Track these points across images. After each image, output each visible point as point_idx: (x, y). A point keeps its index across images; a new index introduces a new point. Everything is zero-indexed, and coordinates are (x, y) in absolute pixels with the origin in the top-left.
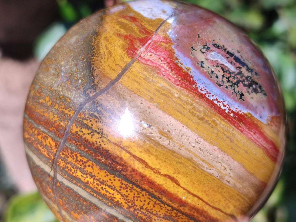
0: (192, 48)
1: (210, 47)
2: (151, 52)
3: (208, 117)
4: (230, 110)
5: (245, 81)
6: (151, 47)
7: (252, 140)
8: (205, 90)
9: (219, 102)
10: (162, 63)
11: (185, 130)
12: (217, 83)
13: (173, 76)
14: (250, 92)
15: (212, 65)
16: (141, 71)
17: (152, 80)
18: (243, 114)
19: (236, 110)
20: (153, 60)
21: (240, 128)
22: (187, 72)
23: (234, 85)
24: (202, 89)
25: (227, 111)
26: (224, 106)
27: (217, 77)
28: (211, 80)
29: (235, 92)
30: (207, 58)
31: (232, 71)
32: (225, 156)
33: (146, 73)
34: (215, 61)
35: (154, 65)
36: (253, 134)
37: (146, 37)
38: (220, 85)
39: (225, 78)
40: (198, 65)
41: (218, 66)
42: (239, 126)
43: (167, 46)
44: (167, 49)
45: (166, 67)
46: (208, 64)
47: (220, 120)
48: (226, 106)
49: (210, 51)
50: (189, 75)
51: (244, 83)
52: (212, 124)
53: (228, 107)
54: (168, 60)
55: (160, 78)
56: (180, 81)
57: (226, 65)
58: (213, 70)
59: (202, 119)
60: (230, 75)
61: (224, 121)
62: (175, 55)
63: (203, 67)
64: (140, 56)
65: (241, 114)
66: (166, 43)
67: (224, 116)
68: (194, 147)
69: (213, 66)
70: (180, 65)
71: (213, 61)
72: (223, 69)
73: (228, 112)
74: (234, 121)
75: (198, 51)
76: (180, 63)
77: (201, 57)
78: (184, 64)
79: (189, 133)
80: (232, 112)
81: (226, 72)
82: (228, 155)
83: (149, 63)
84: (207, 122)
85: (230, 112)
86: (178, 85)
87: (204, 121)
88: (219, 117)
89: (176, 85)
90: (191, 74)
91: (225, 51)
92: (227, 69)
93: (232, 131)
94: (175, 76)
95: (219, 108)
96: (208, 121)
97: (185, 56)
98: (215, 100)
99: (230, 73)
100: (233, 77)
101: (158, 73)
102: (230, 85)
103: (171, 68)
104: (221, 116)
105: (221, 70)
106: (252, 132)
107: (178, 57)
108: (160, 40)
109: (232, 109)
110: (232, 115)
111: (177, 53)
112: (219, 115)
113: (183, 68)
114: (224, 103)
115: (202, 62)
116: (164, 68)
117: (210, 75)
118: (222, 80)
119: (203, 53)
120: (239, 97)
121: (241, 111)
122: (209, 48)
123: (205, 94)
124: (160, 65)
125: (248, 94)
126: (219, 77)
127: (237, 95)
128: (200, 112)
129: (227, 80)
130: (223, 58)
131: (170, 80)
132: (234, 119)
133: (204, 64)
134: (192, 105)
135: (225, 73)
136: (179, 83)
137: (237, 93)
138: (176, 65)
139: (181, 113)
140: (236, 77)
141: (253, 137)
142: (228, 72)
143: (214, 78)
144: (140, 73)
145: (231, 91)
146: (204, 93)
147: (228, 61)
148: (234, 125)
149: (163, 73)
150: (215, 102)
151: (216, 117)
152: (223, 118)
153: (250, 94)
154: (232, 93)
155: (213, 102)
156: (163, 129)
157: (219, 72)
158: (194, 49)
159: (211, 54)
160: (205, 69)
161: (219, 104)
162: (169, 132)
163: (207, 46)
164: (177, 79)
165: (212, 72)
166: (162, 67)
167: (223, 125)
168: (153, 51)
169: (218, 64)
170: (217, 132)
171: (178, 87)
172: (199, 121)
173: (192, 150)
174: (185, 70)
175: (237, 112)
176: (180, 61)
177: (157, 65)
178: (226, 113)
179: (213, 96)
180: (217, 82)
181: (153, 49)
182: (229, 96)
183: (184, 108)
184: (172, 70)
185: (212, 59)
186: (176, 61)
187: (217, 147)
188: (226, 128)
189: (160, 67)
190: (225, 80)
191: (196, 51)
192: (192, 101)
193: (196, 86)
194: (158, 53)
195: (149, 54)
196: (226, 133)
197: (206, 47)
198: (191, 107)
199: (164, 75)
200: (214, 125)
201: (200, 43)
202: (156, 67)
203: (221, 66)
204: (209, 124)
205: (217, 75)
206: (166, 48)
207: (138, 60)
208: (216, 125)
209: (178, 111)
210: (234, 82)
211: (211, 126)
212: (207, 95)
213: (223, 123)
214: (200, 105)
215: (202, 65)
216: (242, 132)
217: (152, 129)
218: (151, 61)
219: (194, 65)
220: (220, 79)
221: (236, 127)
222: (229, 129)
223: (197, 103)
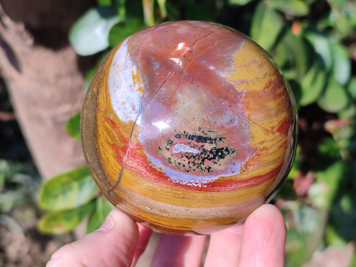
0: (159, 148)
1: (173, 140)
2: (131, 160)
3: (187, 195)
4: (202, 184)
5: (210, 155)
6: (130, 156)
7: (231, 190)
8: (178, 179)
9: (191, 183)
10: (141, 168)
11: (174, 207)
12: (185, 171)
13: (152, 177)
14: (217, 162)
15: (177, 157)
16: (130, 176)
17: (139, 182)
18: (215, 181)
19: (208, 182)
20: (135, 167)
21: (216, 190)
22: (160, 171)
23: (200, 165)
24: (176, 180)
25: (200, 186)
26: (196, 184)
27: (184, 166)
28: (180, 171)
29: (202, 170)
30: (172, 153)
31: (195, 154)
32: (212, 208)
33: (133, 177)
34: (179, 153)
35: (137, 170)
36: (229, 187)
37: (125, 145)
38: (188, 171)
39: (191, 164)
40: (167, 163)
41: (183, 157)
42: (215, 189)
43: (140, 152)
44: (141, 156)
45: (144, 170)
46: (174, 158)
47: (197, 193)
48: (198, 183)
49: (173, 145)
50: (163, 173)
51: (209, 158)
52: (192, 198)
53: (200, 183)
54: (144, 165)
55: (144, 180)
56: (157, 179)
57: (189, 151)
58: (179, 162)
59: (184, 198)
60: (194, 159)
61: (200, 193)
62: (148, 159)
63: (171, 163)
64: (126, 164)
65: (213, 182)
66: (140, 150)
67: (199, 190)
68: (186, 213)
69: (179, 158)
70: (154, 167)
71: (177, 154)
72: (187, 157)
73: (202, 186)
74: (209, 189)
75: (164, 149)
76: (153, 165)
77: (167, 154)
78: (157, 165)
79: (179, 208)
80: (205, 184)
81: (191, 157)
82: (214, 207)
83: (133, 169)
84: (187, 198)
85: (203, 185)
86: (157, 182)
87: (186, 198)
88: (196, 192)
89: (156, 182)
90: (164, 172)
91: (186, 138)
92: (191, 155)
93: (210, 195)
94: (153, 177)
95: (194, 186)
96: (189, 197)
97: (155, 158)
98: (188, 183)
99: (194, 157)
100: (198, 159)
101: (141, 176)
102: (197, 167)
103: (148, 170)
104: (197, 191)
105: (186, 158)
106: (228, 186)
107: (151, 161)
108: (135, 148)
109: (204, 182)
110: (205, 186)
111: (150, 157)
112: (195, 191)
113: (157, 168)
114: (196, 182)
115: (169, 159)
116: (144, 172)
117: (178, 167)
118: (189, 167)
119: (168, 149)
120: (207, 171)
121: (211, 180)
122: (172, 142)
123: (179, 182)
124: (140, 170)
125: (215, 164)
126: (186, 165)
127: (205, 171)
128: (179, 194)
129: (193, 164)
130: (185, 146)
131: (151, 180)
132: (208, 188)
133: (171, 160)
134: (172, 192)
135: (190, 159)
136: (157, 181)
137: (204, 170)
138: (151, 167)
139: (167, 199)
140: (200, 157)
141: (231, 188)
142: (192, 157)
143: (182, 168)
144: (130, 177)
145: (198, 171)
146: (177, 182)
147: (191, 147)
148: (210, 191)
149: (145, 176)
150: (189, 184)
151: (193, 193)
152: (199, 191)
153: (217, 164)
154: (200, 171)
155: (187, 185)
156: (161, 209)
157: (185, 161)
158: (160, 149)
159: (175, 147)
160: (173, 164)
161: (192, 185)
162: (165, 210)
163: (170, 140)
164: (155, 178)
165: (179, 164)
166: (142, 171)
167: (201, 195)
168: (132, 159)
169: (182, 154)
170: (199, 200)
171: (158, 183)
172: (181, 200)
173: (186, 214)
174: (159, 170)
175: (209, 182)
176: (153, 164)
177: (139, 170)
178: (200, 188)
179: (185, 181)
180: (185, 169)
181: (132, 157)
182: (198, 175)
183: (168, 195)
184: (149, 172)
185: (176, 152)
186: (150, 165)
187: (203, 207)
188: (205, 195)
189: (141, 172)
190: (191, 165)
191: (162, 150)
192: (171, 190)
193: (170, 179)
194: (136, 160)
195: (131, 162)
196: (205, 198)
197: (170, 142)
198: (172, 194)
199: (146, 177)
200: (194, 198)
201: (165, 140)
202: (139, 172)
203: (185, 156)
204: (190, 199)
205: (183, 164)
206: (140, 154)
207: (126, 167)
208: (196, 197)
209: (165, 198)
210: (199, 163)
211: (191, 199)
212: (181, 182)
213: (201, 194)
214: (178, 190)
215: (170, 162)
216: (218, 191)
217: (154, 210)
218: (134, 167)
219: (164, 163)
220: (187, 166)
221: (212, 191)
222: (206, 195)
223: (175, 190)
